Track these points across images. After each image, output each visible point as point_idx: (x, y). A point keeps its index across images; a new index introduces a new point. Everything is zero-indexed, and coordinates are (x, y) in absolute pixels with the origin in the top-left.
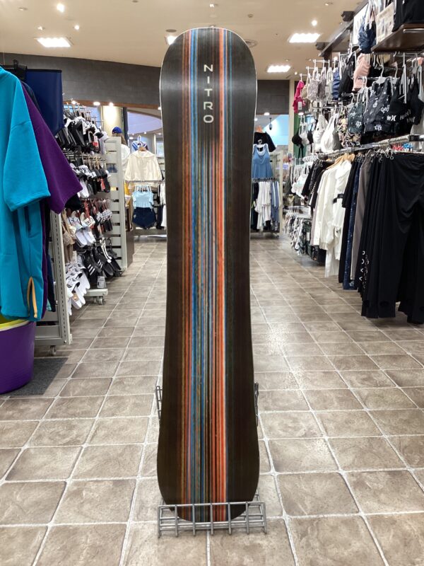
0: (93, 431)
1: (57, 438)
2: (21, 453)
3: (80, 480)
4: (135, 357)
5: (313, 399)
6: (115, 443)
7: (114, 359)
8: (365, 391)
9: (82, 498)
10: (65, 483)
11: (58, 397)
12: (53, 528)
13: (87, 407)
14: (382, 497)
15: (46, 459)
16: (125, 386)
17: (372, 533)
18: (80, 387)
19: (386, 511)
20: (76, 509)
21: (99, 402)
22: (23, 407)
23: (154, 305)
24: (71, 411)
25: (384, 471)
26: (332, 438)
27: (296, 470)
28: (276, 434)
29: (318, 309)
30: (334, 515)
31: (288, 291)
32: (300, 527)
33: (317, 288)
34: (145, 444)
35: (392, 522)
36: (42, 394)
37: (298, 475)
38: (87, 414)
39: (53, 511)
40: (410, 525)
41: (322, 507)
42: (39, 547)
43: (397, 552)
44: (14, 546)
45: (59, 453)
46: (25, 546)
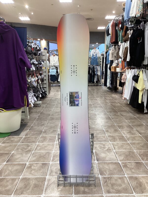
0: (36, 147)
1: (24, 149)
2: (11, 154)
3: (31, 163)
4: (50, 124)
5: (110, 138)
6: (43, 151)
7: (43, 125)
8: (128, 136)
9: (31, 169)
10: (26, 164)
11: (24, 136)
12: (22, 178)
13: (34, 140)
14: (133, 170)
15: (20, 156)
16: (47, 133)
17: (129, 182)
18: (32, 133)
19: (134, 175)
20: (29, 172)
21: (38, 138)
22: (12, 139)
23: (57, 107)
24: (29, 141)
25: (134, 162)
26: (117, 151)
27: (104, 161)
28: (97, 149)
29: (113, 109)
30: (116, 176)
31: (103, 103)
32: (104, 180)
33: (113, 102)
34: (53, 152)
35: (136, 178)
36: (19, 135)
37: (104, 163)
38: (34, 142)
39: (22, 173)
40: (142, 180)
41: (112, 173)
42: (17, 184)
43: (137, 188)
44: (8, 183)
45: (24, 154)
46: (12, 184)
